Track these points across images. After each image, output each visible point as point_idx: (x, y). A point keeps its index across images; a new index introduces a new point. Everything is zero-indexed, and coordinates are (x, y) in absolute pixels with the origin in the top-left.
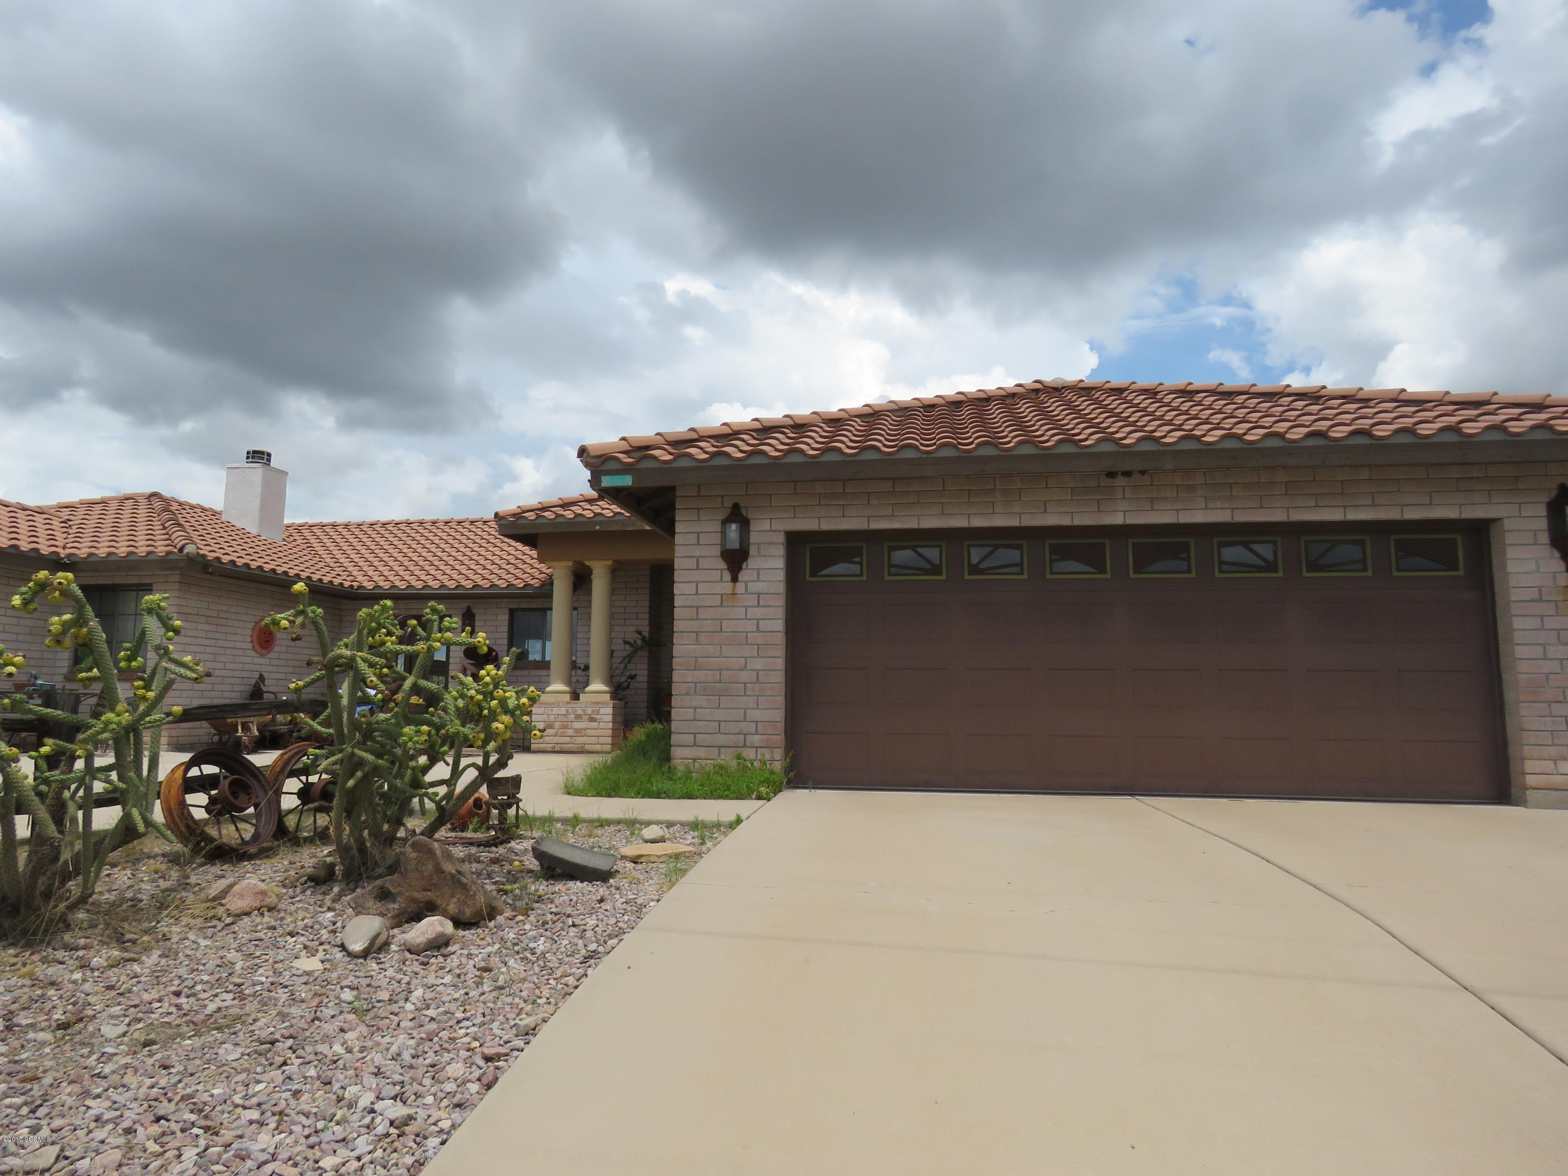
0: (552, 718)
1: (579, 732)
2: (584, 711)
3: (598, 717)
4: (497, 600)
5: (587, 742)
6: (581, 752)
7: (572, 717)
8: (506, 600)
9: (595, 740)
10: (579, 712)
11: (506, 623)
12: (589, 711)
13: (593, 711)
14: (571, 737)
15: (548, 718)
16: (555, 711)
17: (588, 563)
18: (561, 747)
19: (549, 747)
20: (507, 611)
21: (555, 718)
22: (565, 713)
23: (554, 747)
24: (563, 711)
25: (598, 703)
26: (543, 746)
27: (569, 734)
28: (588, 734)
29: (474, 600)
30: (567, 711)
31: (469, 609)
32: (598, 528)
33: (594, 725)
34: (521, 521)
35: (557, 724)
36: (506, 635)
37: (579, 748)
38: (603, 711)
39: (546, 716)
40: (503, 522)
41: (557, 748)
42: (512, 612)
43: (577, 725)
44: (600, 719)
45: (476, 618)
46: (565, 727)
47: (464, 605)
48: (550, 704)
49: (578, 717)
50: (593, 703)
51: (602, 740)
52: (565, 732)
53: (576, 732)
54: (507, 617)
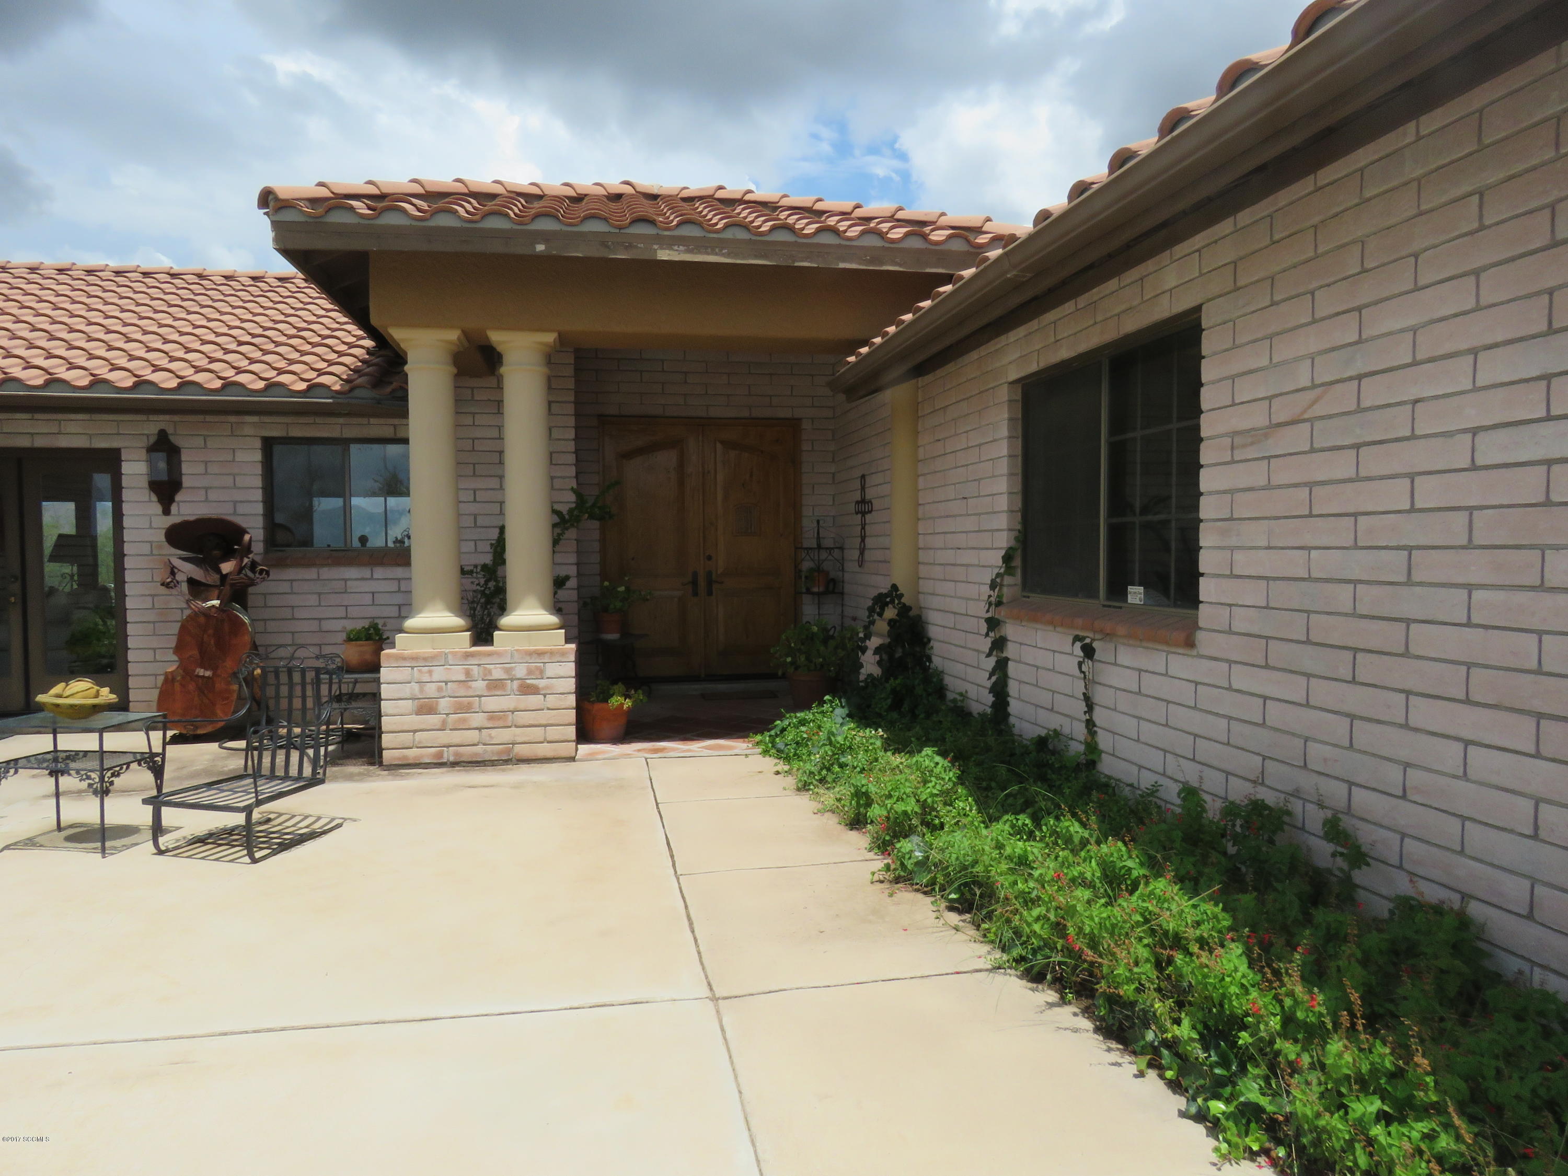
0: (431, 690)
1: (500, 718)
2: (508, 671)
3: (541, 683)
4: (232, 419)
5: (519, 740)
6: (507, 762)
7: (479, 685)
8: (255, 419)
9: (538, 733)
10: (497, 673)
11: (258, 470)
12: (520, 671)
13: (530, 672)
14: (480, 729)
15: (421, 690)
16: (439, 673)
17: (496, 337)
18: (456, 754)
19: (427, 755)
20: (258, 444)
21: (440, 689)
22: (462, 678)
23: (440, 755)
24: (458, 673)
25: (540, 654)
26: (412, 754)
27: (475, 725)
28: (521, 722)
29: (176, 418)
30: (468, 673)
31: (163, 434)
32: (540, 248)
33: (534, 700)
34: (337, 218)
35: (444, 704)
36: (258, 495)
37: (500, 753)
38: (552, 669)
39: (416, 687)
40: (288, 216)
41: (449, 755)
42: (268, 444)
43: (494, 703)
44: (547, 687)
45: (183, 458)
46: (467, 709)
47: (151, 427)
48: (425, 659)
49: (495, 686)
50: (530, 653)
51: (553, 733)
52: (464, 720)
53: (490, 719)
54: (258, 456)
